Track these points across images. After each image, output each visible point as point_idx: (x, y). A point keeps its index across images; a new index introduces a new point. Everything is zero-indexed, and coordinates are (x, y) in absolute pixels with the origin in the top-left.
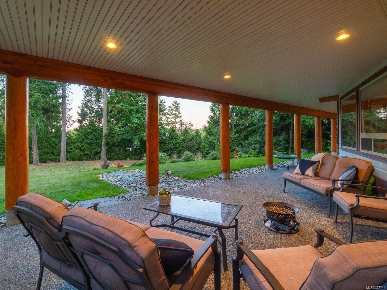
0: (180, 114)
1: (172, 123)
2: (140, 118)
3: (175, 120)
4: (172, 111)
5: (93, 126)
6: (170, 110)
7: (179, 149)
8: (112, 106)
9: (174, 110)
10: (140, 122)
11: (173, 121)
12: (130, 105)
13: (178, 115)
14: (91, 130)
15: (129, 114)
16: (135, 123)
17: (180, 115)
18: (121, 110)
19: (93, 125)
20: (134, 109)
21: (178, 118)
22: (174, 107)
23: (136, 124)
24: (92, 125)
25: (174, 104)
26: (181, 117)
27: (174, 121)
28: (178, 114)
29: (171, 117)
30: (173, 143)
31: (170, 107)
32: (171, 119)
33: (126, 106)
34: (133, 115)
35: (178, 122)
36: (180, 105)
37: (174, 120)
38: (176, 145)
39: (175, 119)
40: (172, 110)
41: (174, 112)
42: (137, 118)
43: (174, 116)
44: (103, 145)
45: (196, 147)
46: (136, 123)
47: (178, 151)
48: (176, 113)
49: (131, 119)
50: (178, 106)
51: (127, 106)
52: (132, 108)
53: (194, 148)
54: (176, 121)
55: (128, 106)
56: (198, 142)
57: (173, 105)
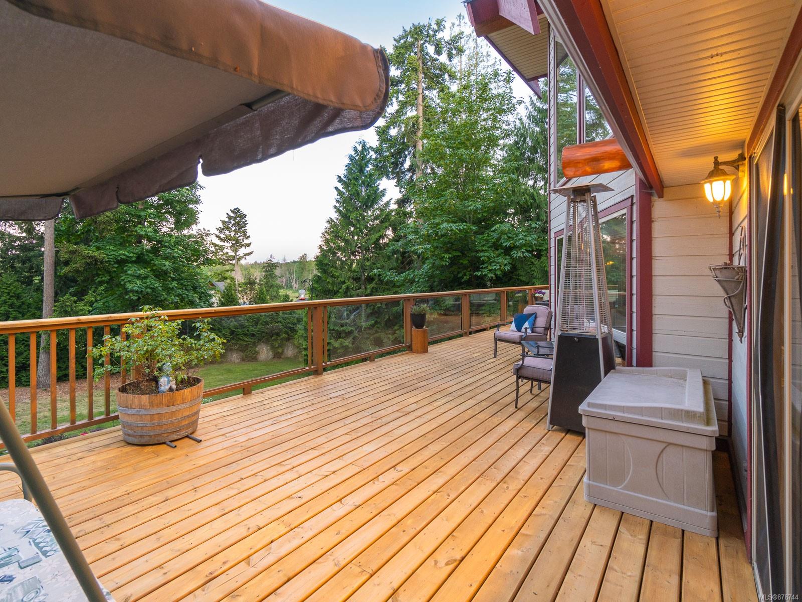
0: (248, 238)
1: (228, 260)
2: (146, 278)
3: (236, 253)
4: (227, 233)
5: (12, 296)
6: (223, 229)
7: (243, 340)
8: (70, 249)
9: (233, 229)
10: (146, 287)
11: (229, 254)
12: (121, 244)
13: (243, 240)
14: (7, 308)
15: (116, 268)
16: (132, 291)
17: (246, 241)
18: (95, 260)
19: (11, 294)
20: (131, 255)
21: (243, 247)
22: (233, 222)
23: (136, 294)
24: (8, 294)
25: (232, 215)
26: (249, 245)
27: (233, 254)
28: (242, 238)
29: (226, 244)
30: (230, 329)
31: (223, 222)
32: (226, 250)
33: (108, 247)
34: (129, 272)
35: (242, 257)
36: (246, 219)
37: (231, 253)
38: (238, 332)
39: (236, 251)
40: (228, 228)
41: (233, 234)
42: (139, 277)
43: (234, 242)
44: (43, 348)
45: (284, 335)
46: (137, 292)
47: (243, 345)
48: (237, 236)
49: (123, 280)
50: (243, 220)
51: (111, 248)
52: (124, 255)
53: (279, 338)
54: (238, 254)
55: (115, 249)
56: (289, 323)
57: (229, 217)
